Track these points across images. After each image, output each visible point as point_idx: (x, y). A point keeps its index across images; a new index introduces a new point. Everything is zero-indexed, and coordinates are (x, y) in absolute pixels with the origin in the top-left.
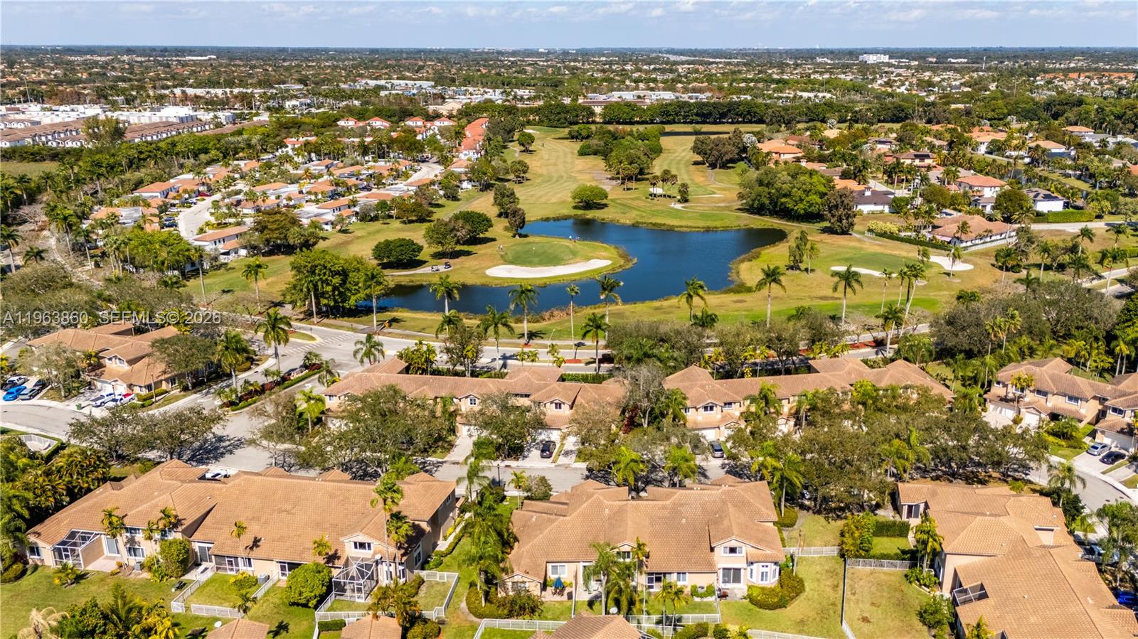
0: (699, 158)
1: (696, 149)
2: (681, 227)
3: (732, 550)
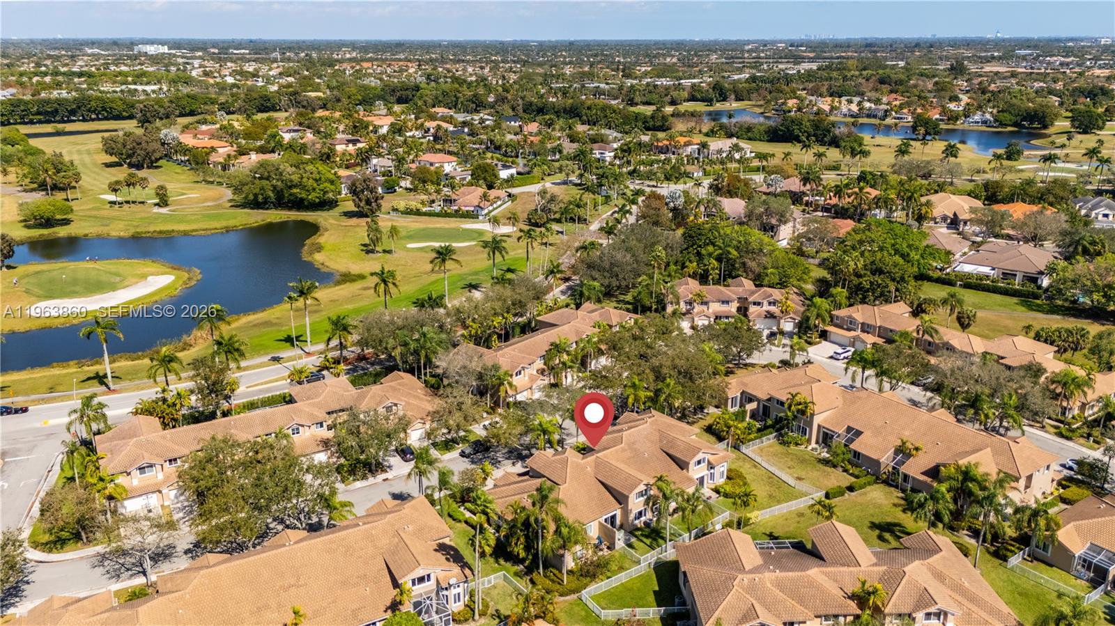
0: (114, 159)
1: (109, 151)
2: (196, 230)
3: (699, 462)
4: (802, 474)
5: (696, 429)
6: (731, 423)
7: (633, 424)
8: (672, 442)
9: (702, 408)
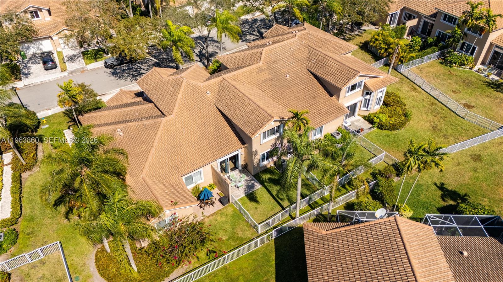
3: (353, 87)
4: (471, 100)
5: (353, 46)
6: (392, 40)
7: (278, 38)
8: (323, 61)
9: (359, 25)
